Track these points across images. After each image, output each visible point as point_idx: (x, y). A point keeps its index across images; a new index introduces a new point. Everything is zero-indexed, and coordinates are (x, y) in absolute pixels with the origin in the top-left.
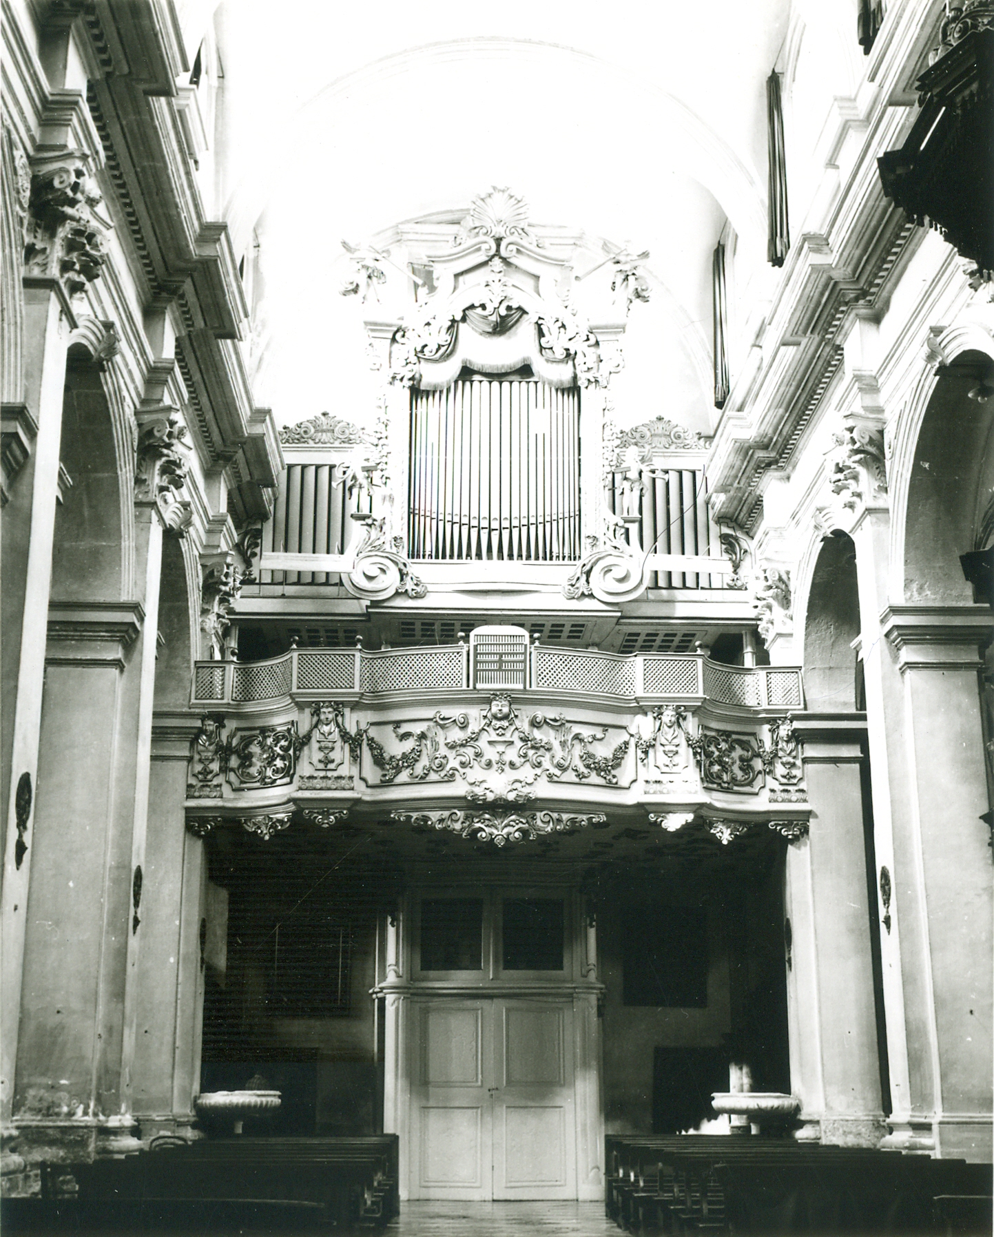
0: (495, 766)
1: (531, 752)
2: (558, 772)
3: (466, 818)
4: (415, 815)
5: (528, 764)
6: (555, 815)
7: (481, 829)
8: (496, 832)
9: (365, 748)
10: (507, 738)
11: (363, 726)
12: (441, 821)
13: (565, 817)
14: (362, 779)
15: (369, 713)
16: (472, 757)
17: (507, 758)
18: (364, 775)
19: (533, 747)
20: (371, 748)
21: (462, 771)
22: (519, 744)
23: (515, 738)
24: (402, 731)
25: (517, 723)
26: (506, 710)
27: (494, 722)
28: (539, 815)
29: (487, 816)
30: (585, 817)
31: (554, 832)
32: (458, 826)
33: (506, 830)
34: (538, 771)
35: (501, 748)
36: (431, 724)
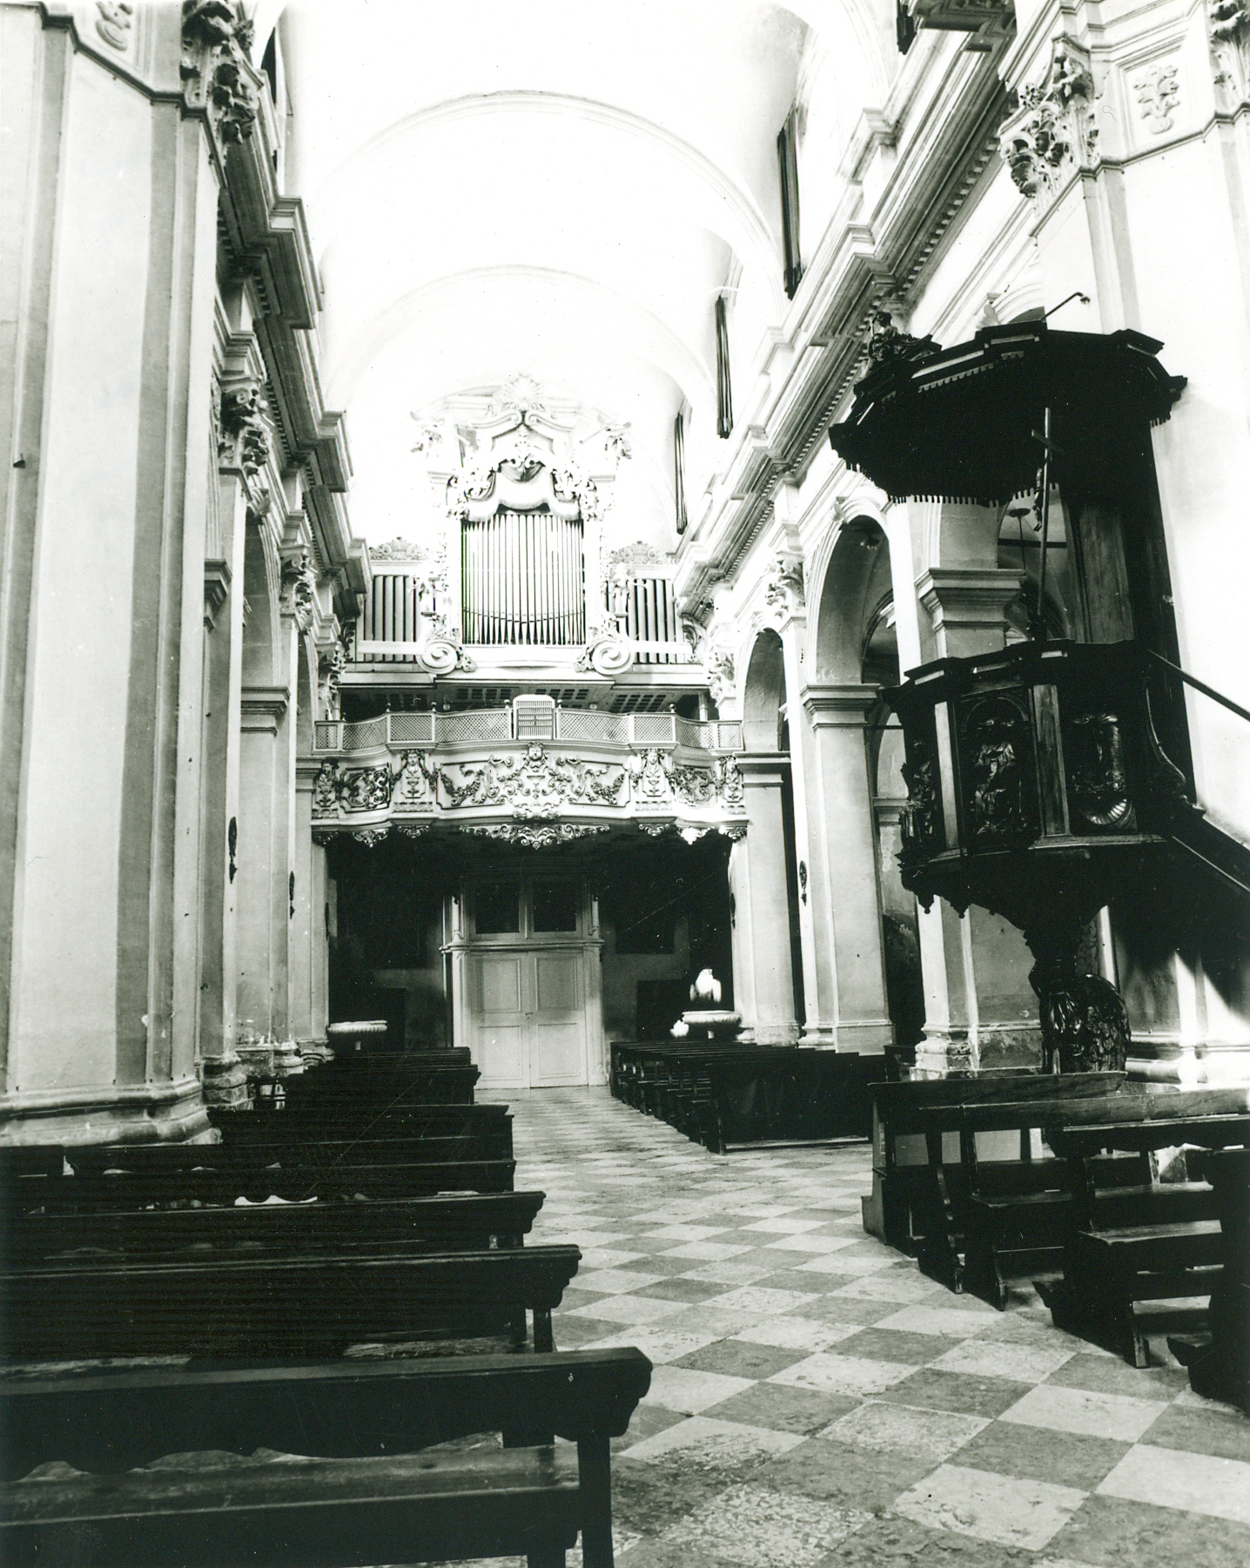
0: (532, 794)
1: (557, 783)
2: (576, 797)
3: (513, 829)
4: (476, 828)
5: (555, 792)
6: (574, 827)
7: (523, 838)
8: (533, 839)
9: (440, 782)
10: (540, 773)
11: (438, 767)
12: (496, 832)
13: (582, 828)
14: (438, 803)
15: (443, 757)
16: (517, 787)
17: (540, 788)
18: (439, 801)
19: (558, 780)
20: (444, 782)
21: (509, 797)
22: (549, 777)
23: (546, 773)
24: (465, 769)
25: (547, 763)
26: (539, 754)
27: (531, 762)
28: (563, 827)
29: (527, 828)
30: (595, 828)
31: (575, 838)
32: (507, 836)
33: (541, 838)
34: (562, 796)
35: (536, 781)
36: (487, 764)
